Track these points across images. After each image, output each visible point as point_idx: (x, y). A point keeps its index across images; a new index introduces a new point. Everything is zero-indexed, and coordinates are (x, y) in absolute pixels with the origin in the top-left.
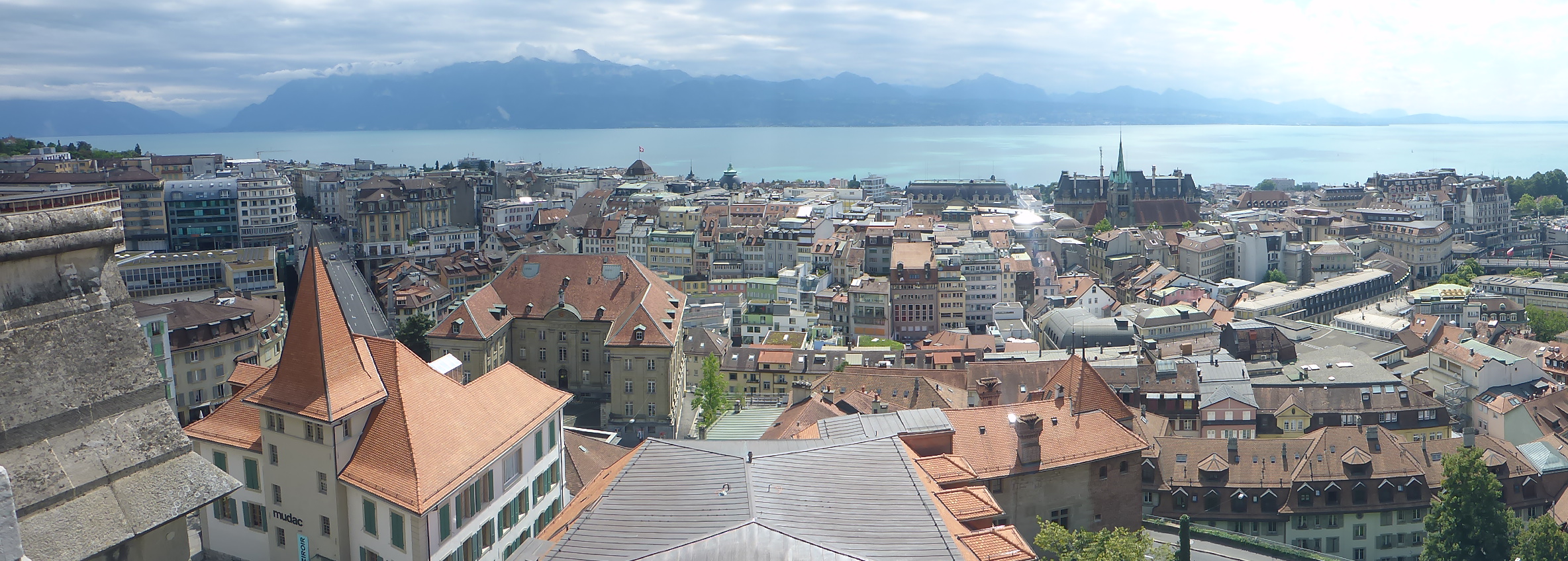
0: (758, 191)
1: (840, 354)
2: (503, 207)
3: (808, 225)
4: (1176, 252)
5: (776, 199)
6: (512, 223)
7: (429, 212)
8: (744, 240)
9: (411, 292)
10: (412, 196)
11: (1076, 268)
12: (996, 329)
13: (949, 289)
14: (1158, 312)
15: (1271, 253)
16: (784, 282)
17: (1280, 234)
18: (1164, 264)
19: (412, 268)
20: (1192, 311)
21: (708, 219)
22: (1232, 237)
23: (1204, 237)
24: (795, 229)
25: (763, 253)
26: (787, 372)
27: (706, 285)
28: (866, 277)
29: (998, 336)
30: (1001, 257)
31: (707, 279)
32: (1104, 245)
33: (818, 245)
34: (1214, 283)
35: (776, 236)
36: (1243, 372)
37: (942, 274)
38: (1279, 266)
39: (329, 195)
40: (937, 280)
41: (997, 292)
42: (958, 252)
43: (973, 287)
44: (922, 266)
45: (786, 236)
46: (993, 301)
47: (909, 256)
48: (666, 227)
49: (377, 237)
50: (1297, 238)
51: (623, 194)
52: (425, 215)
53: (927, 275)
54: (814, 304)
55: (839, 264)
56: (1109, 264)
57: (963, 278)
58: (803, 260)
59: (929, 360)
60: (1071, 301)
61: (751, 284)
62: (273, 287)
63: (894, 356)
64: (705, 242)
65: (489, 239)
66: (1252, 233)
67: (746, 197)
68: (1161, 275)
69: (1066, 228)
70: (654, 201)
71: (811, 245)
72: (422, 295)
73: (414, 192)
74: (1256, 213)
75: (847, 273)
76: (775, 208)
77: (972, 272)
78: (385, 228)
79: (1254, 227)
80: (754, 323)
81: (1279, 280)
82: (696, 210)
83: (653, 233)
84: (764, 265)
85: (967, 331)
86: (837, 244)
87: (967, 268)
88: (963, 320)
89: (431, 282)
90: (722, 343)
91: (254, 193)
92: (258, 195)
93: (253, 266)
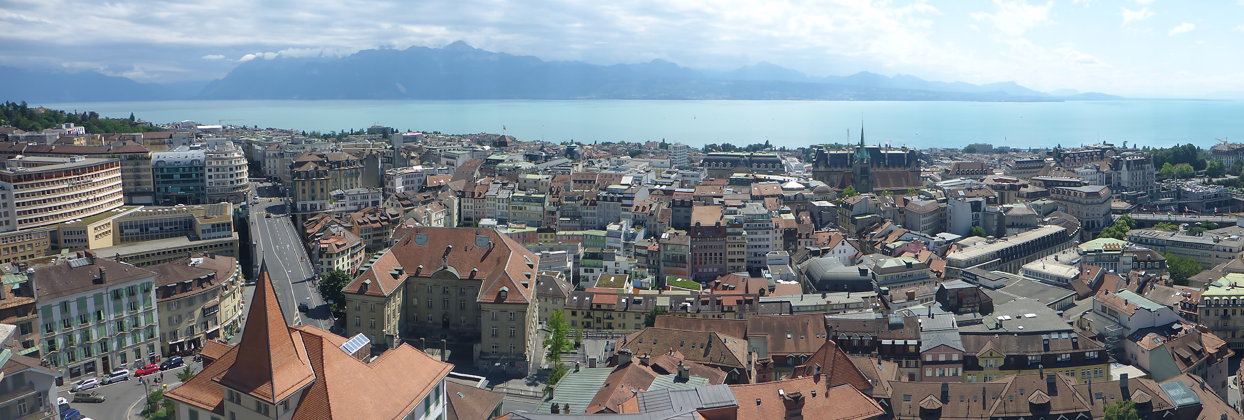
0: (592, 162)
1: (653, 297)
2: (401, 174)
3: (629, 191)
4: (903, 212)
5: (605, 168)
6: (407, 186)
7: (346, 178)
8: (582, 202)
9: (331, 241)
10: (333, 166)
11: (829, 225)
12: (769, 273)
13: (734, 241)
14: (890, 263)
15: (974, 213)
16: (611, 234)
17: (981, 199)
18: (895, 222)
19: (333, 222)
20: (915, 262)
21: (555, 186)
22: (944, 201)
23: (924, 201)
24: (619, 194)
25: (596, 211)
26: (613, 310)
27: (554, 236)
28: (673, 231)
29: (770, 278)
30: (773, 217)
31: (555, 232)
32: (850, 207)
33: (637, 206)
34: (930, 237)
35: (605, 199)
36: (953, 323)
37: (729, 230)
38: (980, 223)
39: (272, 161)
40: (726, 235)
41: (770, 243)
42: (742, 213)
43: (752, 240)
44: (714, 224)
45: (612, 199)
46: (767, 250)
47: (704, 216)
48: (525, 190)
49: (307, 197)
50: (994, 202)
51: (491, 163)
52: (343, 180)
53: (717, 231)
54: (634, 251)
55: (653, 221)
56: (854, 222)
57: (745, 233)
58: (625, 217)
59: (719, 302)
60: (825, 252)
61: (587, 235)
62: (231, 236)
63: (693, 299)
64: (554, 202)
65: (389, 199)
66: (960, 199)
67: (583, 167)
68: (892, 231)
69: (822, 194)
70: (514, 169)
71: (631, 206)
72: (340, 243)
73: (334, 163)
74: (963, 182)
75: (658, 227)
76: (604, 176)
77: (752, 228)
78: (313, 191)
79: (961, 193)
80: (589, 266)
81: (980, 235)
82: (547, 179)
83: (514, 195)
84: (597, 221)
85: (747, 274)
86: (651, 206)
87: (748, 225)
88: (744, 265)
89: (347, 232)
90: (565, 286)
91: (218, 163)
92: (220, 163)
93: (216, 220)
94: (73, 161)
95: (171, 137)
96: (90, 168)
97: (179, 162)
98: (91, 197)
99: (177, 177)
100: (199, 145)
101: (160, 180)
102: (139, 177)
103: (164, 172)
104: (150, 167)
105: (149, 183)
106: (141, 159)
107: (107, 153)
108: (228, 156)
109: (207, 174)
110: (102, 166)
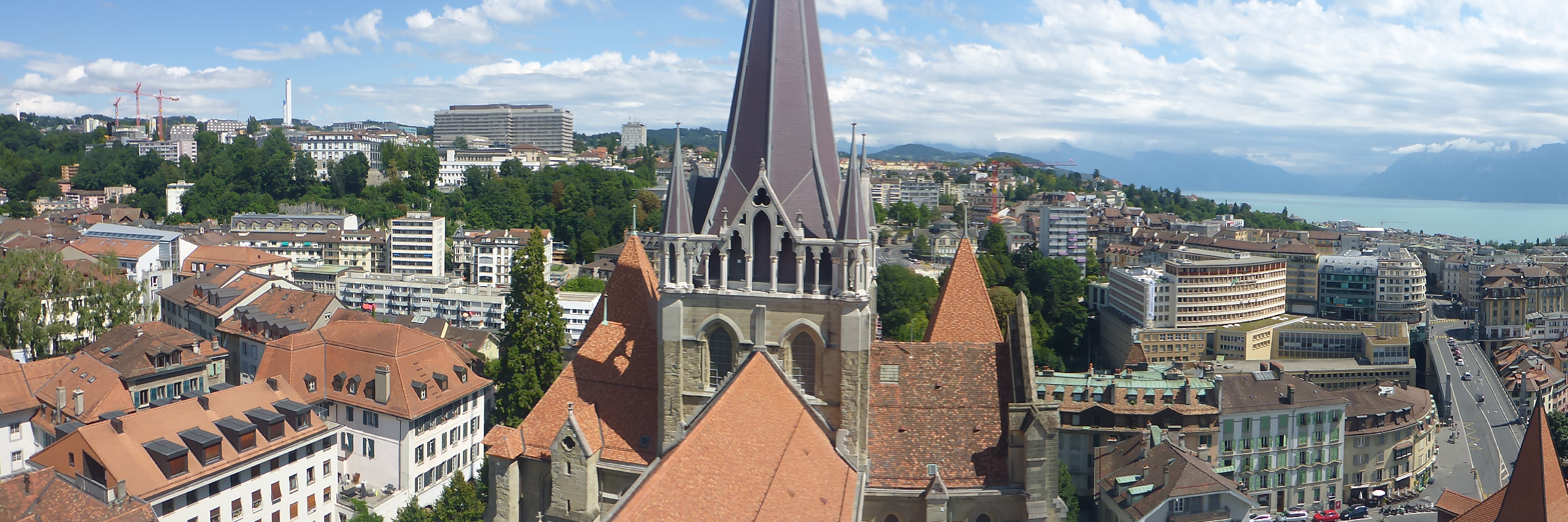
7: (1545, 298)
10: (1531, 282)
19: (1530, 352)
39: (1451, 274)
49: (1499, 320)
52: (1542, 301)
62: (1407, 363)
73: (1532, 279)
78: (1506, 313)
91: (1392, 273)
92: (1395, 274)
93: (1390, 342)
94: (1237, 257)
95: (1340, 238)
96: (1255, 267)
97: (1349, 269)
98: (1253, 300)
99: (1345, 286)
100: (1371, 251)
101: (1326, 288)
102: (1302, 282)
103: (1332, 280)
104: (1316, 271)
105: (1312, 290)
106: (1307, 261)
107: (1272, 252)
108: (1404, 266)
109: (1379, 285)
110: (1268, 266)
